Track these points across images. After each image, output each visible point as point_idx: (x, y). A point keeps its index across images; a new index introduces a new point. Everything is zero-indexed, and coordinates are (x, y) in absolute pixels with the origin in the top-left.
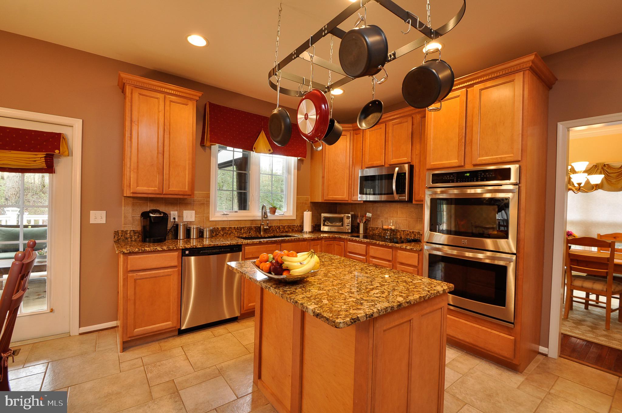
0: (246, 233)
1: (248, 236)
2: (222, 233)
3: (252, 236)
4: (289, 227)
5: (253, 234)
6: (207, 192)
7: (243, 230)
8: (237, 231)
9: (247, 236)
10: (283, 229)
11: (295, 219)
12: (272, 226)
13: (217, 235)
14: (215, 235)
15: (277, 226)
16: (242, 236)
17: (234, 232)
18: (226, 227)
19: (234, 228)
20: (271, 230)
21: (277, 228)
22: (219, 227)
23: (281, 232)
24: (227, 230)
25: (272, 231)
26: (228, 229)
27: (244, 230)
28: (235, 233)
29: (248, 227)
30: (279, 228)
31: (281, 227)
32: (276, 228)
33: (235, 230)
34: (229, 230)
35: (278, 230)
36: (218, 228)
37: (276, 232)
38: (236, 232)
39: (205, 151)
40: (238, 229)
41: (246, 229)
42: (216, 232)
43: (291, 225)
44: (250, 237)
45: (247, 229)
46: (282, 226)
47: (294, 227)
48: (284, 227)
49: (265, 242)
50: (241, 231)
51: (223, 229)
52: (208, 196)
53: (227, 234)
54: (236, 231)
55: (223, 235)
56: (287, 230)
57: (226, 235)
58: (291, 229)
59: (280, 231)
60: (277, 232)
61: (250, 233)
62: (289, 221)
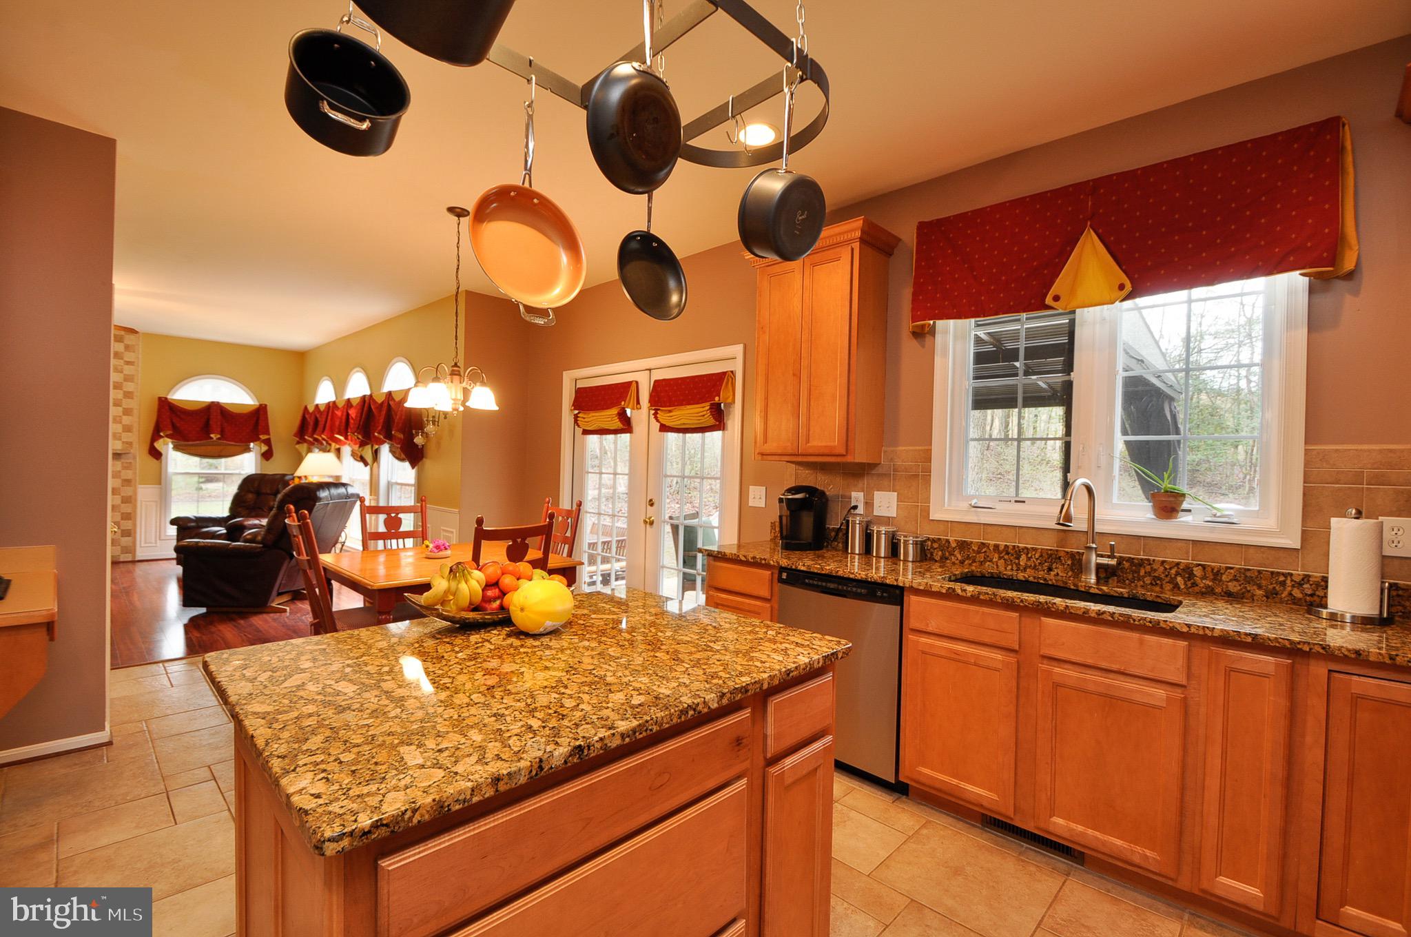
0: (1035, 568)
1: (1034, 578)
2: (960, 558)
3: (1050, 583)
4: (1245, 577)
5: (1059, 574)
6: (926, 448)
7: (1023, 557)
8: (1006, 557)
9: (1031, 579)
10: (1214, 580)
11: (1297, 544)
12: (1148, 560)
13: (947, 559)
14: (941, 558)
15: (1178, 564)
16: (1012, 575)
17: (994, 560)
18: (972, 542)
19: (996, 546)
20: (1141, 574)
21: (1177, 574)
22: (951, 539)
23: (1197, 589)
24: (973, 550)
25: (1148, 580)
26: (976, 549)
27: (1029, 559)
28: (997, 562)
29: (1042, 549)
30: (1188, 572)
31: (1198, 572)
32: (1173, 571)
33: (1000, 553)
34: (979, 552)
35: (1179, 579)
36: (948, 541)
37: (1168, 587)
38: (1002, 561)
39: (923, 346)
40: (1008, 553)
41: (1037, 556)
42: (942, 551)
43: (1259, 572)
44: (1041, 581)
45: (1041, 556)
46: (1204, 567)
47: (1283, 584)
48: (1217, 574)
49: (969, 594)
50: (1018, 558)
51: (963, 545)
52: (927, 458)
53: (974, 561)
54: (1000, 558)
55: (962, 562)
56: (1234, 587)
57: (970, 565)
58: (1260, 587)
59: (1194, 584)
60: (1176, 586)
61: (1050, 569)
62: (1252, 551)
